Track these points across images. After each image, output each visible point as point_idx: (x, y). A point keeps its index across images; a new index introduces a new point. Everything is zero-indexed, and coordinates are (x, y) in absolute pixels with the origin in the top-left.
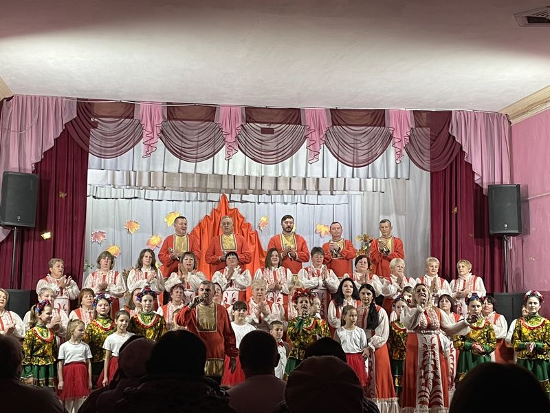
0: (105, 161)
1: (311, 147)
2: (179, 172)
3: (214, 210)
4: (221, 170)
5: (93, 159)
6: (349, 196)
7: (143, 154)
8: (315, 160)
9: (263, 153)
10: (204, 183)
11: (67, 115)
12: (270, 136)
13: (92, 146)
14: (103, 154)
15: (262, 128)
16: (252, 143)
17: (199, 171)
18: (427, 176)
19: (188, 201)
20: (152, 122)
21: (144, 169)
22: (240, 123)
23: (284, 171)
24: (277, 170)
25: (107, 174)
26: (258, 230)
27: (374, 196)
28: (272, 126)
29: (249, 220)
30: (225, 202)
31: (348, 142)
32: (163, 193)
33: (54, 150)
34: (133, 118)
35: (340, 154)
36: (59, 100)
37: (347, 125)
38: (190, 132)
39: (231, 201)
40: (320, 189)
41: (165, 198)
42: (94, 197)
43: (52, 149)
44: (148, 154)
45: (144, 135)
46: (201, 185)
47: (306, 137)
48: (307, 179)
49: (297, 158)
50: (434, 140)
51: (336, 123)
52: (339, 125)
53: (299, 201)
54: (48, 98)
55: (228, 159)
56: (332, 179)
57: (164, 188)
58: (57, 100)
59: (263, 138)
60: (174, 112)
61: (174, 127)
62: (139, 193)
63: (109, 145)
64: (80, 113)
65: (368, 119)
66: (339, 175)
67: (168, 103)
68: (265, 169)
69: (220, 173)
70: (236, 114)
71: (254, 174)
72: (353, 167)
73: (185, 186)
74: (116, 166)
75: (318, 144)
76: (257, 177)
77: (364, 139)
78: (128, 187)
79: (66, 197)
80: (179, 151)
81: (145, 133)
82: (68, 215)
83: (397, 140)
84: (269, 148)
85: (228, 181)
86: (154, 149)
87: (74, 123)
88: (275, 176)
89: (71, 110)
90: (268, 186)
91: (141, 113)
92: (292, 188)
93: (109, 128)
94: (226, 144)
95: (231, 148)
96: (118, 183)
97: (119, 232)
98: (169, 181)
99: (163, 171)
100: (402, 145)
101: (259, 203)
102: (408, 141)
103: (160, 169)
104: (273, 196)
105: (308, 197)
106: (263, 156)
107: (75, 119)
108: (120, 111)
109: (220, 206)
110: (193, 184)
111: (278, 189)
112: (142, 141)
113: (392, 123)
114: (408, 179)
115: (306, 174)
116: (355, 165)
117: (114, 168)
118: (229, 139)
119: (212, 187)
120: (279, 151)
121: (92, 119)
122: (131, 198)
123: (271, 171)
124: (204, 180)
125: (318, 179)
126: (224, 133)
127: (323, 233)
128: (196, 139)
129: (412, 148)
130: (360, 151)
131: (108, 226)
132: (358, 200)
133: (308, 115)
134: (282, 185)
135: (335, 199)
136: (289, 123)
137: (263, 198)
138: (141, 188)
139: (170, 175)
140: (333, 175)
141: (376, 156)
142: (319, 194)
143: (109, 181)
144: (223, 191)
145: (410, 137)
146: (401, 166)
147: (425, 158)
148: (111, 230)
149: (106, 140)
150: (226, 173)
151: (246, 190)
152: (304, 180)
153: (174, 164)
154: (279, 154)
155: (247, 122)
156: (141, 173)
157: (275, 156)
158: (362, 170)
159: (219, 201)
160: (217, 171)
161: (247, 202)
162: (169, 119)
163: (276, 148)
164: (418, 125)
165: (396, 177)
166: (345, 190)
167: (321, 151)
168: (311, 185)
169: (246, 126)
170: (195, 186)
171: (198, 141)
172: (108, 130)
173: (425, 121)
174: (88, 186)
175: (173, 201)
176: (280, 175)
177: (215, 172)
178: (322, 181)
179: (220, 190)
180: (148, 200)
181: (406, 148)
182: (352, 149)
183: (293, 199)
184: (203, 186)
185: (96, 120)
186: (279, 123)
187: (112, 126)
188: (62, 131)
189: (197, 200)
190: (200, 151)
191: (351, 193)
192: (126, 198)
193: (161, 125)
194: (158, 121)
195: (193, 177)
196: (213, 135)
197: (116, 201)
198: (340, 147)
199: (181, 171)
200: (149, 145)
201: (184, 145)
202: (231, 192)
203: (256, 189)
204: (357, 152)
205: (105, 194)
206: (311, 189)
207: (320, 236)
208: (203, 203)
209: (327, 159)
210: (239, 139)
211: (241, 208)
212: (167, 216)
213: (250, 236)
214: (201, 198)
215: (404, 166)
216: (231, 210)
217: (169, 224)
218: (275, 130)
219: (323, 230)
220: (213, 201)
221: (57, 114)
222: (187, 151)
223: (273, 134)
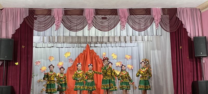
0: (40, 33)
1: (122, 24)
2: (70, 36)
3: (84, 51)
4: (86, 34)
5: (35, 32)
6: (138, 43)
7: (55, 29)
8: (124, 29)
9: (103, 27)
10: (79, 40)
11: (25, 15)
12: (105, 20)
13: (35, 27)
14: (39, 30)
15: (102, 17)
16: (98, 23)
17: (77, 35)
18: (168, 34)
19: (74, 47)
20: (57, 16)
21: (56, 35)
22: (93, 15)
23: (111, 34)
24: (109, 33)
25: (41, 38)
27: (148, 43)
28: (106, 16)
29: (98, 54)
30: (88, 47)
31: (136, 21)
34: (51, 15)
35: (134, 26)
36: (22, 9)
37: (136, 15)
38: (73, 20)
39: (90, 47)
40: (126, 41)
41: (64, 46)
42: (36, 47)
43: (19, 29)
44: (57, 29)
46: (78, 41)
47: (119, 20)
48: (121, 37)
49: (116, 29)
50: (170, 19)
51: (131, 14)
52: (133, 15)
53: (118, 46)
54: (17, 9)
55: (89, 30)
56: (131, 37)
57: (64, 43)
58: (21, 9)
59: (103, 21)
60: (67, 12)
61: (67, 18)
62: (54, 45)
63: (41, 26)
64: (30, 14)
65: (144, 12)
66: (134, 35)
67: (64, 9)
68: (104, 33)
69: (86, 36)
70: (92, 12)
71: (100, 35)
72: (139, 31)
73: (72, 41)
74: (45, 35)
75: (124, 22)
76: (101, 37)
77: (143, 20)
78: (49, 42)
79: (25, 47)
80: (70, 28)
81: (56, 21)
82: (26, 55)
83: (156, 20)
84: (105, 25)
85: (89, 39)
86: (59, 27)
87: (28, 18)
88: (108, 36)
89: (26, 13)
90: (105, 40)
91: (54, 13)
92: (115, 40)
93: (41, 19)
94: (88, 24)
95: (90, 25)
96: (45, 41)
97: (46, 61)
98: (66, 40)
100: (158, 22)
101: (102, 47)
102: (160, 20)
103: (62, 35)
104: (107, 44)
105: (122, 44)
106: (103, 28)
107: (28, 16)
108: (46, 12)
109: (86, 49)
110: (75, 40)
112: (55, 24)
113: (154, 13)
114: (161, 36)
115: (120, 35)
116: (140, 31)
117: (43, 35)
118: (89, 22)
119: (83, 41)
121: (35, 16)
122: (51, 47)
123: (106, 34)
124: (80, 39)
126: (87, 20)
127: (128, 58)
128: (76, 23)
129: (162, 23)
130: (141, 25)
131: (41, 59)
132: (141, 45)
133: (120, 11)
134: (111, 40)
135: (132, 45)
136: (113, 15)
137: (103, 45)
138: (55, 43)
139: (66, 37)
140: (131, 35)
141: (148, 27)
142: (126, 43)
143: (42, 40)
144: (87, 43)
146: (158, 30)
147: (167, 27)
148: (43, 60)
149: (40, 24)
150: (88, 36)
151: (97, 42)
152: (120, 37)
153: (67, 33)
154: (109, 27)
155: (96, 15)
156: (54, 37)
157: (108, 28)
158: (143, 33)
159: (86, 47)
160: (85, 35)
161: (97, 47)
162: (65, 15)
163: (108, 25)
164: (164, 14)
165: (157, 35)
166: (136, 41)
167: (126, 26)
168: (122, 39)
169: (96, 17)
170: (76, 41)
171: (77, 23)
172: (41, 20)
173: (167, 12)
174: (33, 43)
175: (67, 47)
176: (110, 35)
177: (84, 35)
178: (127, 37)
179: (86, 43)
180: (57, 47)
181: (160, 23)
182: (138, 24)
183: (115, 45)
184: (79, 41)
185: (36, 16)
186: (109, 15)
187: (43, 18)
188: (23, 21)
189: (77, 47)
190: (77, 27)
191: (139, 42)
192: (49, 47)
193: (62, 18)
194: (61, 16)
195: (75, 37)
196: (83, 20)
197: (45, 48)
198: (133, 23)
199: (70, 35)
200: (57, 25)
201: (71, 25)
202: (90, 43)
203: (100, 41)
204: (140, 25)
205: (40, 46)
206: (122, 41)
207: (127, 59)
208: (79, 48)
209: (129, 28)
210: (93, 22)
211: (95, 49)
212: (65, 54)
213: (99, 61)
214: (79, 46)
215: (159, 30)
216: (91, 50)
217: (66, 57)
218: (107, 18)
219: (128, 57)
220: (83, 47)
221: (21, 15)
222: (73, 27)
223: (107, 19)
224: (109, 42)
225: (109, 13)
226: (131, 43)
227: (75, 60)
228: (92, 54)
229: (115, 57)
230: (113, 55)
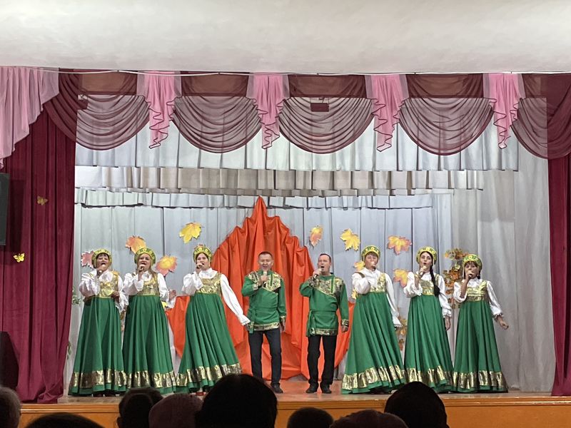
0: (97, 153)
1: (380, 129)
2: (199, 167)
3: (248, 220)
4: (257, 163)
5: (81, 152)
6: (433, 197)
7: (149, 142)
8: (386, 146)
9: (314, 138)
10: (232, 182)
11: (45, 92)
12: (323, 114)
13: (80, 133)
14: (95, 144)
15: (312, 104)
16: (300, 126)
17: (225, 165)
18: (543, 164)
19: (212, 208)
20: (161, 98)
21: (152, 164)
22: (282, 97)
23: (343, 163)
24: (333, 160)
25: (101, 171)
26: (308, 246)
27: (467, 194)
28: (326, 101)
29: (297, 233)
30: (262, 207)
31: (432, 120)
32: (177, 198)
33: (29, 141)
34: (135, 93)
35: (421, 137)
36: (35, 72)
37: (430, 96)
38: (212, 111)
39: (270, 207)
40: (393, 188)
41: (180, 204)
42: (83, 205)
43: (26, 138)
44: (156, 142)
45: (151, 117)
46: (228, 185)
47: (372, 115)
48: (375, 173)
49: (361, 145)
50: (551, 114)
51: (414, 94)
52: (419, 96)
53: (364, 204)
54: (20, 71)
55: (266, 147)
56: (410, 173)
57: (178, 190)
58: (31, 72)
59: (314, 118)
60: (190, 84)
61: (192, 105)
62: (144, 198)
63: (103, 132)
64: (63, 88)
65: (459, 88)
66: (420, 167)
67: (182, 73)
68: (318, 160)
69: (256, 167)
70: (276, 84)
71: (302, 167)
72: (439, 154)
73: (207, 187)
74: (113, 161)
75: (390, 123)
76: (305, 172)
77: (454, 116)
78: (129, 189)
79: (47, 203)
80: (199, 138)
81: (152, 114)
82: (50, 229)
83: (500, 116)
84: (322, 131)
85: (266, 179)
86: (165, 136)
87: (56, 103)
88: (331, 169)
89: (51, 85)
90: (321, 184)
91: (146, 87)
92: (355, 186)
93: (103, 109)
94: (263, 126)
95: (269, 132)
96: (115, 184)
97: (117, 252)
98: (185, 181)
99: (177, 166)
100: (507, 123)
101: (308, 208)
102: (516, 117)
103: (172, 163)
104: (327, 198)
105: (377, 199)
106: (314, 143)
107: (56, 97)
108: (119, 84)
109: (255, 214)
110: (218, 184)
111: (335, 188)
112: (148, 125)
113: (492, 92)
114: (517, 171)
115: (374, 166)
116: (442, 152)
117: (109, 164)
118: (268, 120)
119: (244, 187)
120: (336, 134)
121: (79, 97)
122: (134, 206)
123: (325, 162)
124: (233, 178)
125: (390, 172)
126: (259, 112)
127: (398, 248)
128: (222, 121)
129: (521, 127)
130: (447, 132)
131: (102, 244)
132: (446, 202)
133: (375, 84)
134: (341, 183)
135: (412, 201)
136: (350, 96)
137: (315, 201)
138: (147, 190)
139: (188, 172)
140: (410, 165)
141: (472, 139)
142: (391, 194)
143: (104, 181)
144: (259, 192)
145: (518, 111)
146: (507, 152)
147: (540, 140)
149: (99, 124)
150: (263, 167)
151: (290, 191)
152: (371, 174)
153: (191, 156)
154: (336, 140)
155: (291, 96)
156: (146, 169)
157: (330, 142)
158: (452, 159)
159: (254, 207)
160: (252, 164)
162: (185, 94)
163: (331, 132)
164: (530, 94)
165: (500, 168)
166: (427, 188)
167: (394, 134)
168: (380, 182)
169: (291, 101)
170: (221, 187)
171: (224, 124)
172: (101, 111)
173: (539, 89)
174: (76, 189)
175: (190, 208)
176: (338, 168)
177: (248, 167)
178: (395, 175)
179: (255, 192)
180: (157, 207)
181: (513, 127)
182: (438, 130)
183: (355, 202)
184: (232, 186)
185: (85, 97)
186: (335, 96)
187: (107, 105)
188: (39, 113)
189: (224, 207)
190: (226, 137)
191: (436, 191)
192: (127, 206)
193: (173, 103)
194: (170, 98)
195: (219, 173)
196: (244, 115)
197: (113, 209)
198: (420, 126)
199: (201, 166)
200: (158, 131)
201: (205, 129)
202: (270, 194)
203: (304, 189)
204: (444, 134)
205: (98, 200)
206: (381, 187)
207: (395, 252)
208: (232, 210)
209: (403, 144)
210: (280, 120)
211: (285, 217)
212: (183, 229)
213: (297, 255)
214: (229, 202)
215: (511, 152)
216: (271, 219)
217: (186, 240)
218: (331, 106)
219: (400, 244)
220: (245, 207)
221: (32, 92)
222: (210, 136)
223: (328, 111)
224: (333, 190)
225: (336, 90)
226: (409, 194)
227: (217, 252)
228: (273, 232)
229: (353, 242)
230: (345, 237)
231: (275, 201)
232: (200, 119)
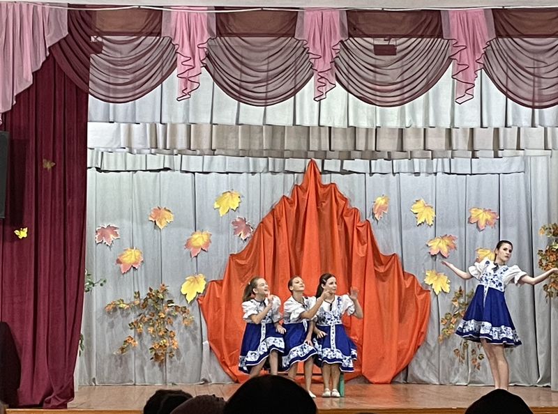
0: (115, 107)
1: (460, 76)
2: (238, 124)
3: (297, 188)
4: (308, 118)
5: (95, 106)
6: (525, 159)
7: (177, 94)
8: (467, 97)
9: (378, 87)
10: (278, 141)
11: (52, 33)
12: (388, 58)
13: (93, 82)
14: (111, 95)
15: (375, 46)
17: (268, 122)
19: (253, 173)
20: (191, 40)
21: (180, 120)
22: (339, 38)
23: (414, 118)
24: (402, 116)
25: (119, 129)
26: (371, 219)
28: (393, 42)
29: (356, 204)
30: (315, 173)
31: (524, 65)
32: (211, 161)
33: (33, 94)
34: (159, 34)
35: (511, 86)
36: (39, 9)
37: (522, 36)
38: (253, 55)
39: (324, 172)
40: (476, 147)
41: (215, 168)
42: (98, 169)
43: (28, 89)
44: (185, 94)
45: (179, 63)
46: (274, 145)
47: (450, 59)
48: (454, 130)
49: (436, 96)
51: (502, 33)
52: (508, 36)
53: (440, 169)
54: (21, 6)
55: (319, 99)
56: (497, 130)
57: (213, 152)
58: (35, 8)
59: (378, 63)
60: (227, 22)
61: (229, 48)
63: (121, 81)
64: (72, 28)
66: (510, 123)
67: (217, 8)
68: (383, 114)
69: (307, 124)
70: (331, 21)
71: (364, 124)
72: (533, 107)
73: (247, 148)
74: (134, 116)
75: (471, 69)
76: (367, 129)
77: (551, 60)
78: (153, 151)
79: (53, 168)
80: (237, 88)
81: (180, 59)
82: (58, 199)
84: (389, 79)
85: (320, 138)
86: (196, 85)
87: (64, 44)
88: (399, 126)
89: (58, 24)
90: (387, 144)
91: (174, 26)
92: (429, 146)
93: (121, 53)
94: (316, 73)
95: (323, 80)
96: (136, 145)
97: (139, 227)
98: (221, 139)
99: (211, 123)
101: (371, 174)
103: (204, 119)
104: (394, 161)
105: (456, 162)
106: (378, 93)
107: (65, 39)
108: (139, 23)
109: (307, 180)
110: (261, 144)
111: (405, 148)
112: (175, 72)
115: (452, 122)
116: (537, 104)
117: (129, 120)
118: (321, 65)
119: (293, 148)
120: (406, 83)
121: (93, 39)
122: (159, 170)
123: (392, 117)
124: (278, 135)
125: (472, 130)
126: (311, 56)
127: (482, 223)
128: (265, 68)
130: (544, 81)
131: (121, 217)
132: (540, 166)
133: (454, 21)
134: (411, 143)
135: (501, 165)
136: (422, 36)
137: (380, 165)
138: (175, 152)
139: (223, 129)
140: (498, 122)
142: (474, 156)
143: (123, 143)
144: (311, 154)
148: (126, 223)
149: (116, 72)
150: (316, 124)
151: (349, 152)
152: (449, 131)
153: (228, 110)
154: (406, 89)
155: (350, 36)
156: (174, 126)
157: (398, 92)
158: (549, 113)
159: (304, 173)
160: (302, 119)
161: (350, 172)
162: (220, 34)
163: (399, 80)
166: (518, 148)
167: (477, 82)
168: (460, 142)
169: (349, 43)
170: (265, 147)
171: (268, 71)
172: (119, 55)
174: (89, 151)
175: (227, 173)
176: (407, 124)
177: (298, 123)
178: (479, 133)
179: (306, 153)
180: (187, 172)
182: (531, 77)
183: (429, 165)
184: (278, 147)
185: (100, 39)
186: (404, 37)
187: (125, 48)
188: (44, 59)
189: (268, 172)
190: (270, 87)
191: (529, 152)
192: (151, 171)
193: (205, 45)
194: (202, 39)
195: (261, 130)
196: (292, 59)
197: (134, 175)
198: (510, 73)
199: (240, 122)
200: (187, 79)
201: (245, 77)
202: (324, 156)
203: (366, 149)
204: (539, 82)
205: (116, 164)
206: (460, 147)
207: (478, 227)
208: (278, 175)
209: (488, 94)
210: (336, 66)
211: (342, 183)
212: (219, 199)
213: (358, 231)
214: (274, 166)
216: (325, 186)
217: (222, 213)
218: (398, 48)
219: (483, 217)
220: (294, 173)
221: (36, 32)
222: (251, 86)
223: (395, 55)
224: (402, 151)
225: (406, 28)
226: (496, 156)
227: (259, 226)
228: (328, 201)
229: (427, 216)
230: (417, 208)
231: (331, 165)
232: (239, 65)
